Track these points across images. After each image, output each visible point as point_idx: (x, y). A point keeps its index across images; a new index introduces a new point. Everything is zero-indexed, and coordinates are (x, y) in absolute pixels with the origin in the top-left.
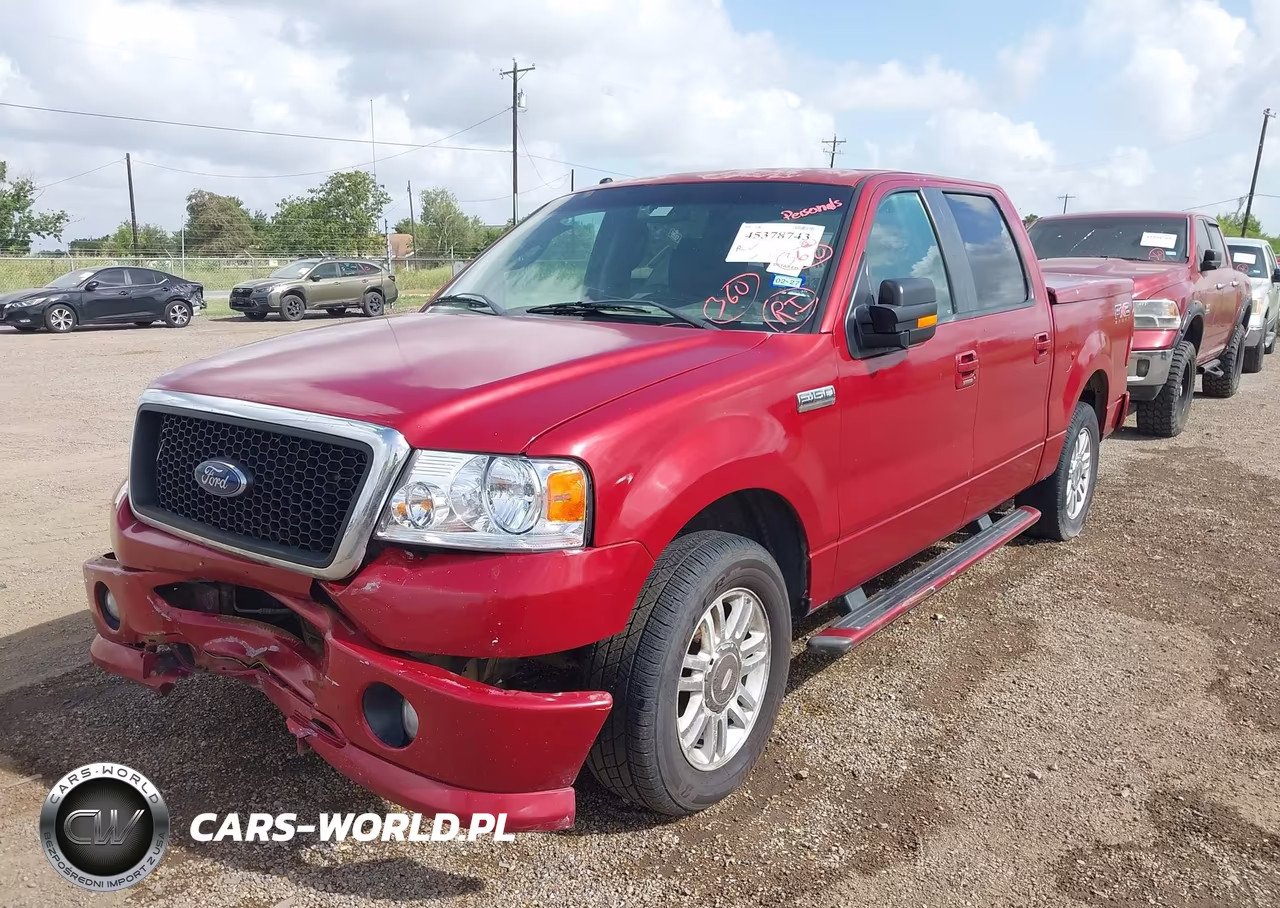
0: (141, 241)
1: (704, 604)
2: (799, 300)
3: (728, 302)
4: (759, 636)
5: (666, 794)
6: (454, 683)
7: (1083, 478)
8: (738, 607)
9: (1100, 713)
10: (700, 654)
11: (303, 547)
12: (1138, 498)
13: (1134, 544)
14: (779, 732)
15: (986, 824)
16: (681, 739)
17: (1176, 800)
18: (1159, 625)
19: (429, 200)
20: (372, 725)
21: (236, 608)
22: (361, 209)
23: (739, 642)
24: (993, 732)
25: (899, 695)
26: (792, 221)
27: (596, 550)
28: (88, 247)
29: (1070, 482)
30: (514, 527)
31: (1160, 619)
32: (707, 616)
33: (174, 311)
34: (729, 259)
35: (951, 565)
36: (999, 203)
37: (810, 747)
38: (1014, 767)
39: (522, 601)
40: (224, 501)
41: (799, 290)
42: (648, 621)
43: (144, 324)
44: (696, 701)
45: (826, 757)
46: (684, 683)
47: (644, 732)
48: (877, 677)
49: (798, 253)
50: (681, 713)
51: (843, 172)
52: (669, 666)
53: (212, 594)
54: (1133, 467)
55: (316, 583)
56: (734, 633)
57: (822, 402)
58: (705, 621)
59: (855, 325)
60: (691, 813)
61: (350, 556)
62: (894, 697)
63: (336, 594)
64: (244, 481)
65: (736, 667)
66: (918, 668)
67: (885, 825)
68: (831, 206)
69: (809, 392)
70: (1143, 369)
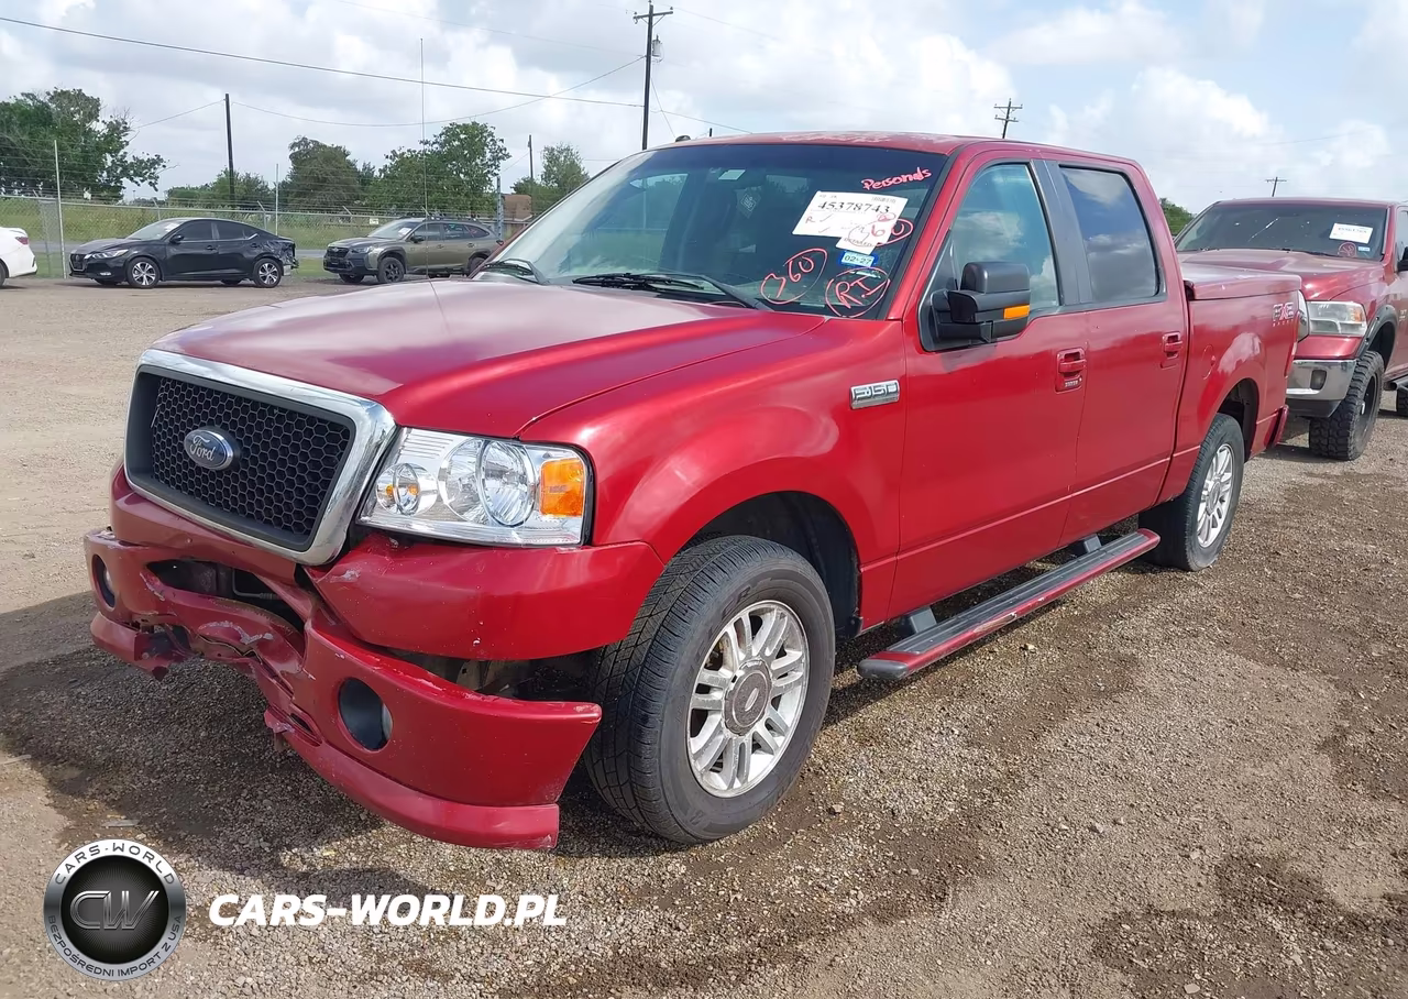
0: (239, 192)
1: (724, 615)
2: (867, 281)
3: (788, 279)
4: (795, 655)
5: (672, 819)
6: (430, 684)
7: (1222, 501)
8: (769, 622)
9: (1187, 765)
10: (722, 670)
11: (286, 528)
12: (1291, 528)
13: (1273, 579)
14: (821, 762)
15: (1029, 878)
16: (692, 761)
17: (1252, 866)
18: (1280, 672)
19: (552, 157)
20: (348, 723)
21: (235, 592)
22: (477, 164)
23: (770, 659)
24: (1061, 777)
25: (966, 731)
26: (872, 191)
27: (593, 549)
28: (182, 197)
29: (1202, 506)
30: (510, 519)
31: (1283, 664)
32: (730, 629)
33: (263, 270)
34: (796, 232)
35: (1041, 590)
36: (1134, 181)
37: (851, 780)
38: (1075, 817)
39: (518, 599)
40: (213, 475)
41: (869, 270)
42: (658, 630)
43: (231, 282)
44: (714, 720)
45: (866, 792)
46: (697, 701)
47: (646, 751)
48: (943, 709)
49: (874, 227)
50: (695, 733)
51: (940, 138)
52: (677, 681)
53: (209, 574)
54: (1295, 494)
55: (300, 567)
56: (763, 650)
57: (881, 398)
58: (726, 634)
59: (930, 313)
60: (704, 842)
61: (330, 540)
62: (957, 732)
63: (317, 581)
64: (230, 454)
65: (765, 688)
66: (992, 702)
67: (915, 871)
68: (918, 176)
69: (867, 386)
70: (1319, 380)
